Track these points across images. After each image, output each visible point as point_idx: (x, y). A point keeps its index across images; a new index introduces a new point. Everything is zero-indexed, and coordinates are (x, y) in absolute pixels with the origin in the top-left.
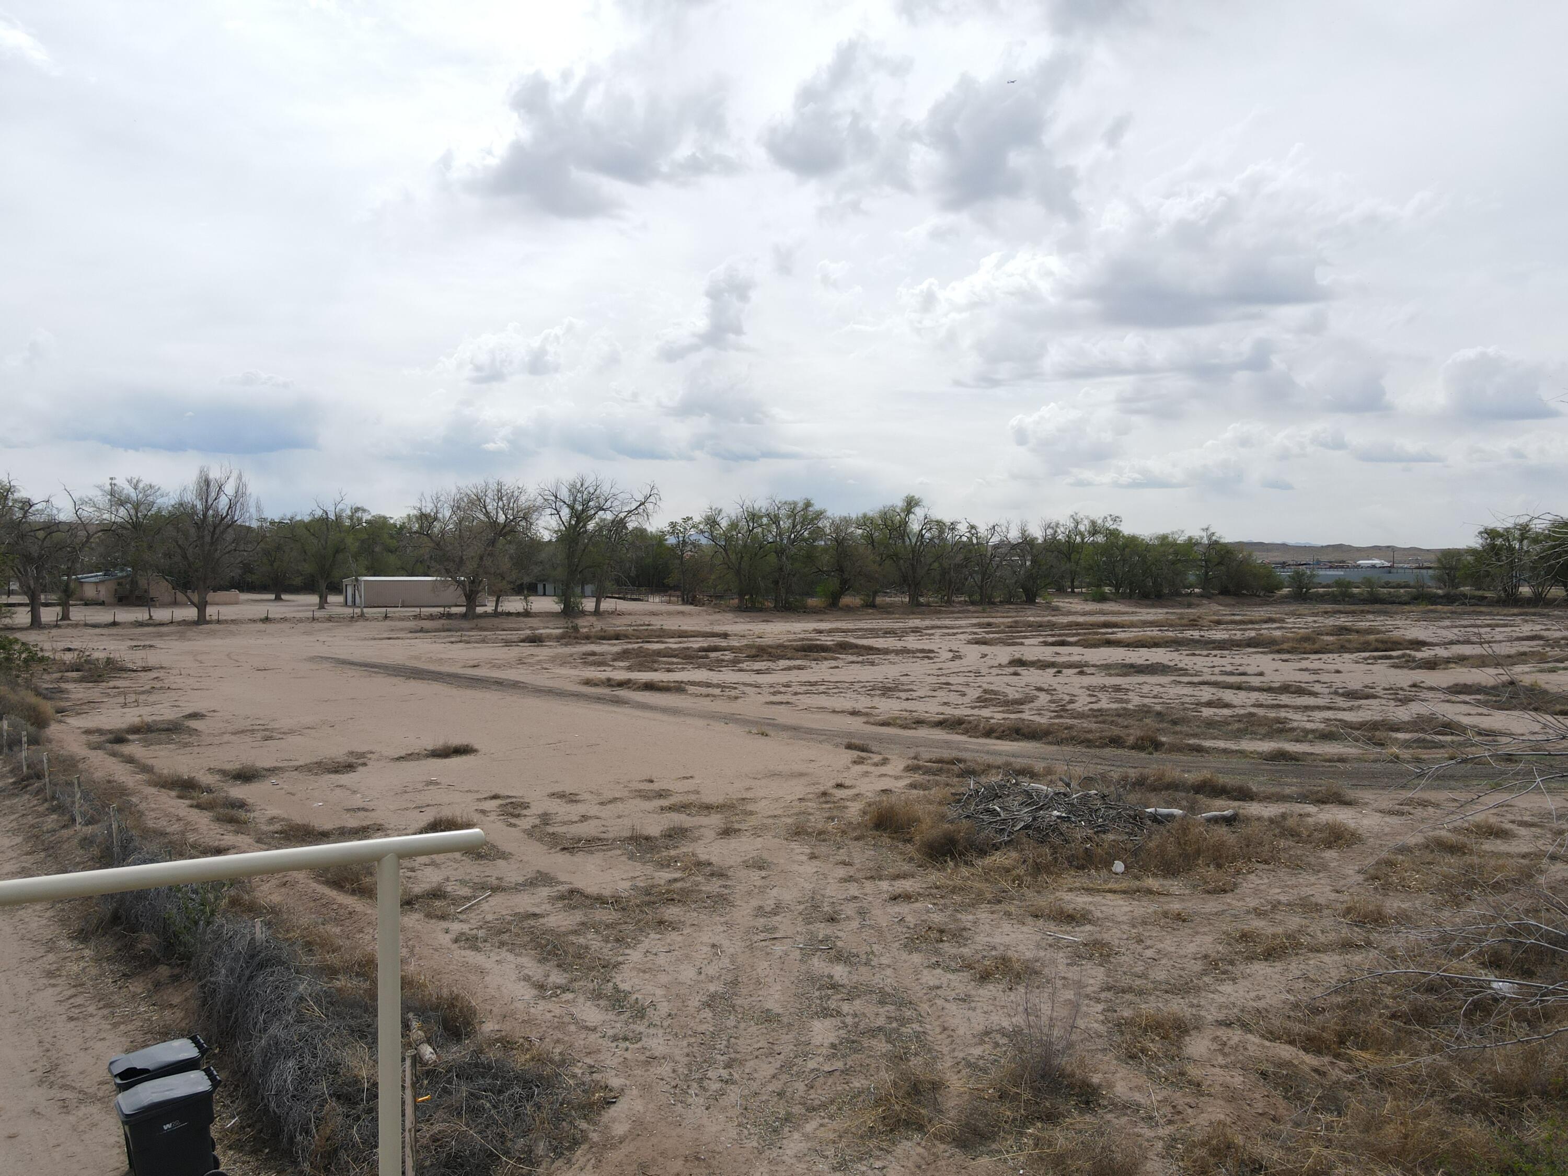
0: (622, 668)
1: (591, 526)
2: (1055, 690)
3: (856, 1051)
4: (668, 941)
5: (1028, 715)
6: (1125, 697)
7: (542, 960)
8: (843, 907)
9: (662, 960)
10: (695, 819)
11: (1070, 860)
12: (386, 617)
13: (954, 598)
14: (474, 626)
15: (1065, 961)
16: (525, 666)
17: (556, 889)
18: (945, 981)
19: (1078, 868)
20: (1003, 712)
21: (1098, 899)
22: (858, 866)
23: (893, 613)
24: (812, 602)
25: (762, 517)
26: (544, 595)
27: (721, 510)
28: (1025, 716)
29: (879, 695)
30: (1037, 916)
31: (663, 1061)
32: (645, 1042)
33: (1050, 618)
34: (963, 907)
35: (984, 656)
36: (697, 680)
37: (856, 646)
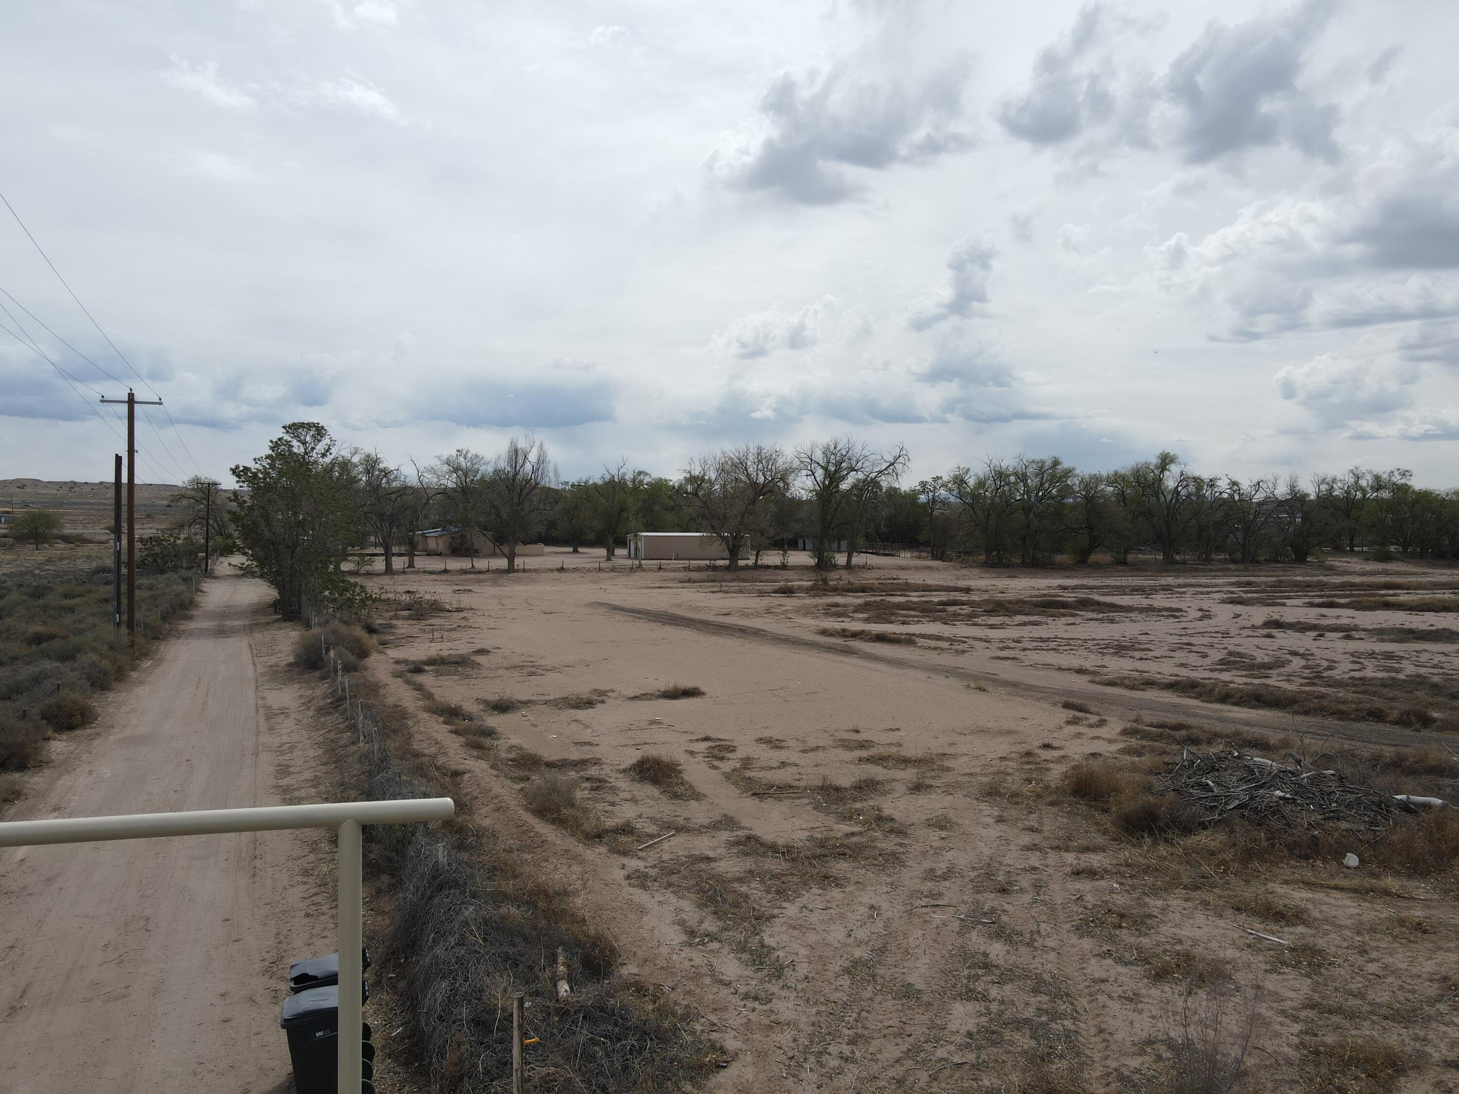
0: (860, 619)
1: (844, 486)
2: (1312, 655)
3: (994, 1044)
4: (828, 898)
5: (1275, 681)
6: (1397, 665)
7: (701, 906)
8: (1019, 878)
9: (814, 918)
10: (890, 772)
11: (1291, 847)
12: (660, 568)
13: (1213, 556)
14: (735, 577)
15: (1263, 967)
16: (770, 616)
17: (736, 833)
18: (1113, 974)
19: (1300, 857)
20: (1246, 676)
21: (1320, 896)
22: (1046, 834)
23: (1146, 571)
24: (1060, 558)
25: (1009, 475)
26: (804, 549)
27: (968, 470)
28: (1270, 682)
29: (1112, 653)
30: (1238, 909)
31: (786, 1027)
32: (776, 1004)
33: (1321, 578)
34: (1154, 891)
35: (1237, 616)
36: (929, 633)
37: (1098, 603)
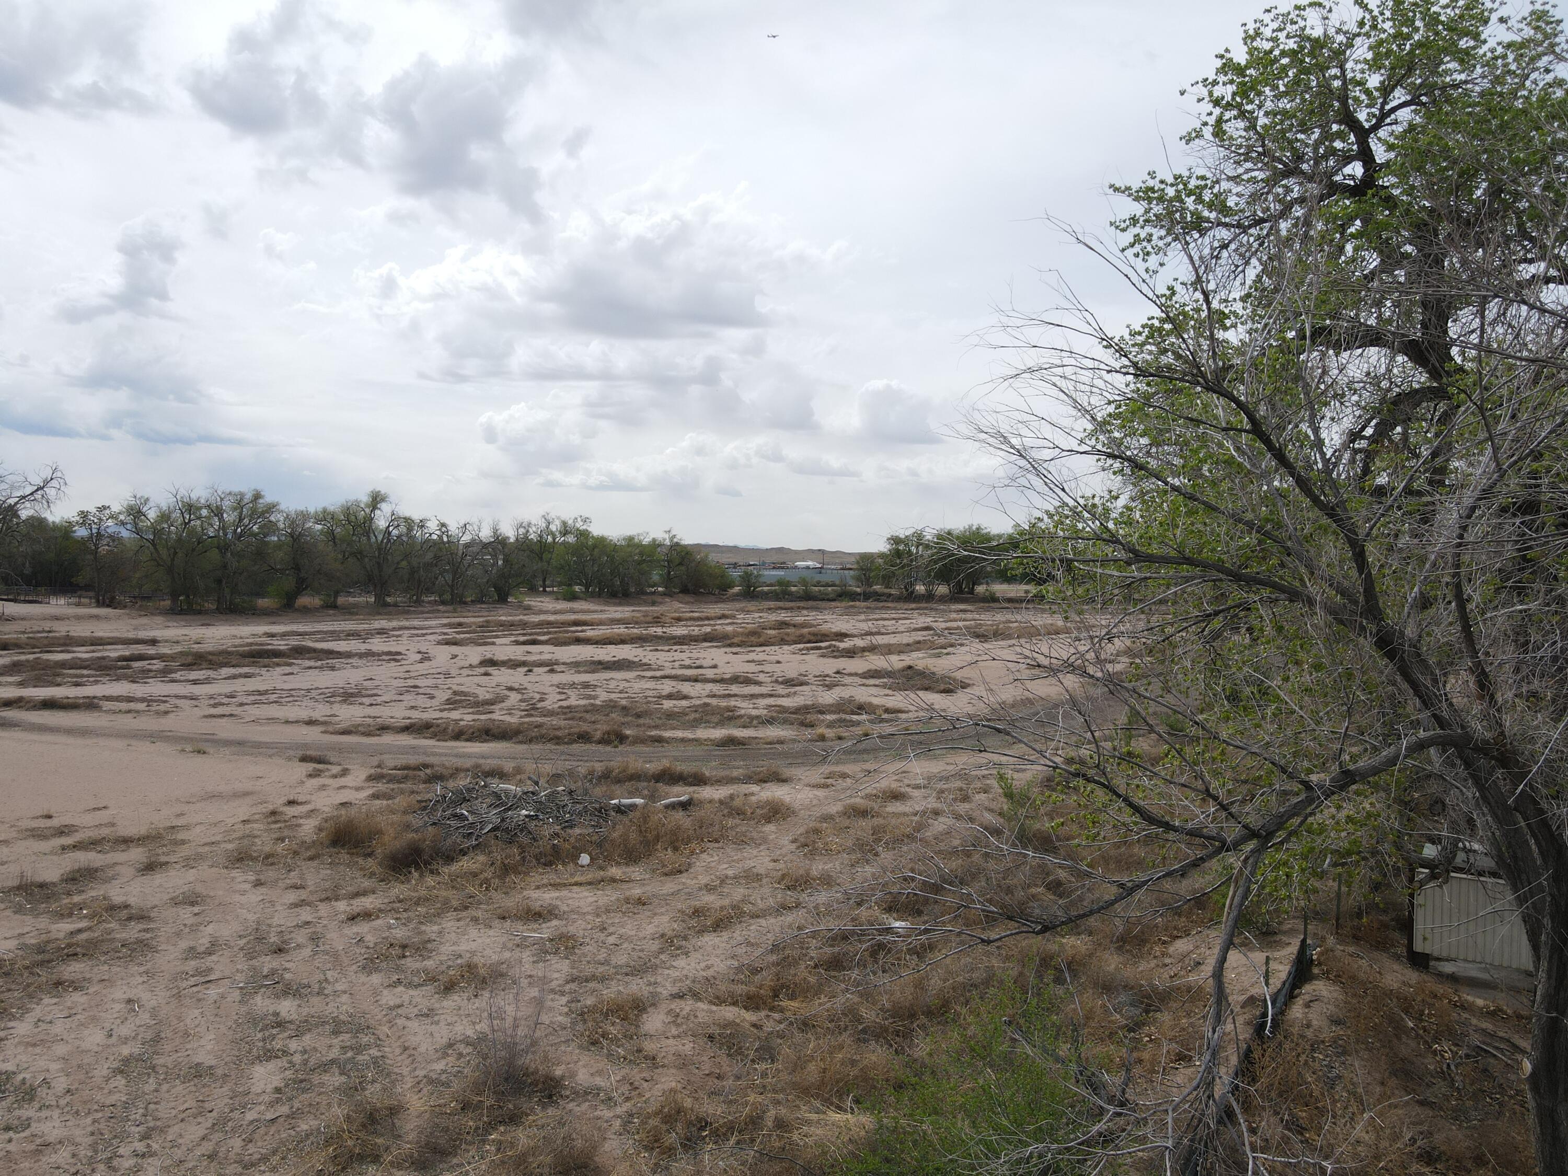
2: (525, 689)
3: (305, 1091)
4: (69, 1004)
5: (498, 715)
6: (593, 693)
8: (293, 935)
9: (58, 1028)
10: (108, 856)
11: (538, 858)
13: (424, 598)
15: (531, 959)
18: (406, 998)
19: (545, 865)
20: (473, 713)
21: (564, 893)
22: (312, 888)
23: (357, 614)
24: (263, 602)
25: (201, 508)
27: (148, 499)
28: (495, 716)
29: (340, 702)
30: (504, 918)
31: (59, 1146)
32: (35, 1128)
33: (521, 617)
34: (428, 919)
35: (454, 657)
36: (115, 694)
37: (315, 650)
